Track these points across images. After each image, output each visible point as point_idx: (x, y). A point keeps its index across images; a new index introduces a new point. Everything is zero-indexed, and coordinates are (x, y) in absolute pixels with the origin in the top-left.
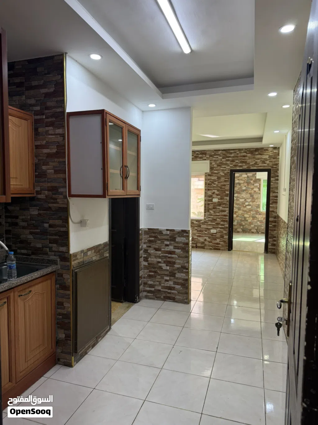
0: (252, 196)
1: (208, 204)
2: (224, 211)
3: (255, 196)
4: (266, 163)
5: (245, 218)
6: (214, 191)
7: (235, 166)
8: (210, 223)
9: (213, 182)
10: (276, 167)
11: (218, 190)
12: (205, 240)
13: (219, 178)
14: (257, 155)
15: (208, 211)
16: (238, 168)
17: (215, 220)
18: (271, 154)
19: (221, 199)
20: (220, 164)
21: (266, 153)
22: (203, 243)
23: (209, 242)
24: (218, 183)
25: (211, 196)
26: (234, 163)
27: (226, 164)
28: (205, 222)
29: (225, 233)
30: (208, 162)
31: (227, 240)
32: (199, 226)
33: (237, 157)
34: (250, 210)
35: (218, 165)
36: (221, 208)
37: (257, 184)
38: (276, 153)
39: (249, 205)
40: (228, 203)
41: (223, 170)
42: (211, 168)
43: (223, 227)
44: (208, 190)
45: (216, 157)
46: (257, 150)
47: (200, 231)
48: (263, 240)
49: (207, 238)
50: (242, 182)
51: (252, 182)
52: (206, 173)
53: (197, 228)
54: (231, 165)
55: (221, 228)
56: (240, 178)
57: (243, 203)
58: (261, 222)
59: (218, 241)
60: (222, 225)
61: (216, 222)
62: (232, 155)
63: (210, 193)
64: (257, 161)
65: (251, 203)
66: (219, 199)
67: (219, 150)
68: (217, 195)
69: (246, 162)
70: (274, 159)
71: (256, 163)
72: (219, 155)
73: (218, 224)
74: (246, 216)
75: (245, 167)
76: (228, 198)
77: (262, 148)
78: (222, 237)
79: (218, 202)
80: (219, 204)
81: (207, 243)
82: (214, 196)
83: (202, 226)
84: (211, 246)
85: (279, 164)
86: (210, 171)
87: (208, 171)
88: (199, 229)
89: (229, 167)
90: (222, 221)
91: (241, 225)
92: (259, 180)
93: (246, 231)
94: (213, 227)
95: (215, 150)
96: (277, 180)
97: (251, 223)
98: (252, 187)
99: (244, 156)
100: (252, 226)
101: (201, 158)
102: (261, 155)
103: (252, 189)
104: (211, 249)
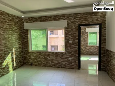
0: (84, 39)
1: (67, 44)
2: (76, 48)
4: (98, 20)
6: (70, 37)
7: (81, 22)
8: (68, 54)
9: (69, 32)
10: (104, 23)
11: (72, 36)
12: (66, 63)
13: (72, 30)
14: (93, 16)
15: (67, 48)
16: (83, 24)
17: (70, 52)
18: (101, 14)
19: (74, 41)
20: (73, 22)
21: (98, 15)
22: (64, 65)
23: (68, 65)
24: (72, 32)
25: (68, 40)
26: (81, 21)
28: (65, 54)
29: (77, 60)
30: (66, 21)
33: (82, 17)
36: (74, 46)
37: (86, 34)
38: (104, 14)
40: (78, 43)
41: (74, 25)
42: (68, 24)
43: (75, 56)
44: (67, 36)
45: (70, 18)
46: (93, 13)
47: (63, 58)
49: (67, 62)
52: (65, 27)
53: (61, 57)
54: (79, 22)
55: (74, 57)
59: (73, 64)
60: (75, 55)
61: (71, 54)
62: (79, 16)
63: (67, 38)
64: (93, 19)
65: (84, 42)
66: (72, 41)
67: (72, 14)
68: (71, 39)
69: (87, 20)
70: (103, 17)
71: (93, 21)
73: (73, 55)
75: (87, 23)
76: (78, 40)
77: (96, 12)
79: (72, 43)
81: (66, 65)
83: (64, 56)
84: (69, 67)
85: (106, 20)
86: (67, 26)
88: (62, 57)
89: (77, 23)
90: (75, 53)
92: (87, 32)
94: (70, 57)
95: (70, 14)
96: (106, 29)
99: (86, 17)
101: (62, 19)
102: (96, 15)
103: (84, 36)
104: (69, 68)
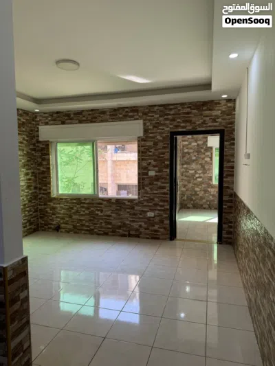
0: (203, 166)
1: (143, 179)
2: (164, 188)
3: (207, 167)
4: (217, 122)
6: (149, 161)
7: (177, 126)
8: (145, 204)
9: (147, 149)
10: (230, 127)
11: (155, 160)
12: (140, 226)
13: (155, 144)
14: (205, 110)
15: (143, 188)
16: (180, 130)
17: (151, 199)
18: (224, 108)
19: (159, 172)
20: (156, 125)
21: (217, 108)
22: (137, 230)
23: (146, 229)
24: (155, 150)
25: (146, 168)
26: (175, 123)
27: (164, 125)
28: (139, 203)
29: (166, 217)
30: (141, 122)
31: (168, 227)
32: (133, 208)
33: (179, 114)
34: (201, 183)
35: (154, 127)
36: (159, 183)
38: (231, 107)
39: (200, 177)
40: (168, 177)
41: (161, 133)
42: (146, 131)
43: (163, 208)
44: (143, 159)
45: (151, 114)
46: (205, 103)
47: (134, 214)
49: (143, 224)
51: (202, 150)
52: (139, 137)
53: (129, 210)
54: (171, 126)
55: (159, 210)
57: (193, 175)
58: (213, 196)
59: (156, 227)
60: (161, 206)
61: (154, 203)
62: (172, 112)
63: (144, 164)
64: (205, 118)
65: (202, 175)
66: (156, 172)
67: (155, 106)
68: (154, 166)
69: (190, 121)
70: (228, 115)
71: (204, 122)
72: (154, 112)
73: (156, 205)
74: (197, 189)
75: (189, 128)
76: (168, 170)
77: (212, 101)
78: (162, 221)
79: (156, 175)
80: (157, 178)
81: (142, 230)
82: (150, 168)
83: (136, 208)
84: (149, 235)
85: (234, 122)
86: (144, 134)
87: (141, 134)
88: (132, 212)
89: (168, 129)
90: (161, 201)
91: (192, 200)
92: (211, 148)
94: (151, 210)
95: (149, 106)
96: (233, 144)
97: (202, 198)
98: (203, 156)
99: (188, 113)
101: (131, 117)
102: (210, 110)
103: (203, 159)
104: (148, 238)
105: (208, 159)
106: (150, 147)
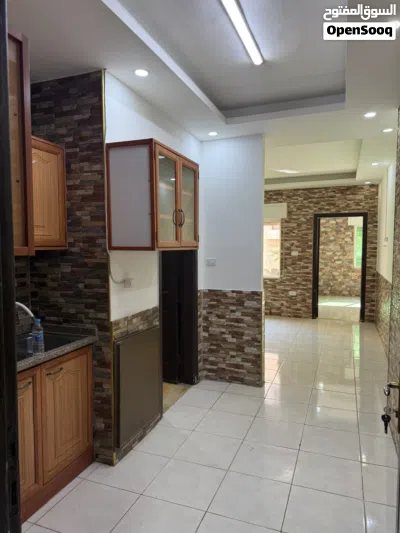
0: (342, 247)
1: (286, 259)
2: (307, 268)
3: (346, 249)
4: (360, 205)
5: (334, 276)
6: (292, 242)
7: (320, 209)
8: (287, 283)
9: (291, 231)
10: (374, 211)
11: (298, 241)
12: (282, 305)
13: (299, 225)
14: (349, 194)
15: (286, 268)
16: (324, 212)
17: (293, 278)
18: (366, 193)
19: (302, 252)
20: (300, 207)
21: (360, 193)
22: (279, 309)
23: (287, 307)
24: (299, 231)
25: (288, 249)
26: (319, 206)
27: (309, 207)
28: (281, 282)
29: (308, 296)
30: (285, 205)
31: (311, 306)
32: (274, 287)
33: (324, 198)
34: (341, 266)
35: (298, 209)
36: (302, 263)
37: (349, 233)
38: (374, 192)
39: (339, 260)
40: (311, 257)
41: (304, 215)
42: (289, 213)
43: (305, 288)
44: (285, 240)
45: (295, 198)
46: (349, 188)
47: (276, 293)
48: (357, 304)
49: (284, 302)
50: (329, 230)
51: (342, 229)
52: (282, 219)
53: (271, 289)
54: (315, 209)
55: (302, 289)
56: (327, 225)
57: (331, 257)
58: (355, 281)
59: (299, 306)
60: (304, 285)
61: (296, 282)
62: (316, 196)
63: (287, 244)
64: (349, 202)
65: (341, 257)
66: (299, 252)
67: (299, 190)
68: (297, 247)
69: (334, 205)
70: (371, 199)
71: (348, 206)
72: (299, 195)
73: (298, 284)
74: (335, 273)
75: (333, 211)
76: (311, 251)
77: (355, 186)
78: (304, 300)
79: (299, 256)
80: (300, 259)
81: (283, 308)
82: (293, 248)
83: (278, 287)
84: (290, 313)
85: (377, 206)
86: (288, 216)
87: (285, 216)
88: (274, 291)
89: (311, 211)
90: (304, 280)
91: (328, 285)
92: (352, 227)
93: (335, 294)
94: (293, 289)
95: (294, 190)
96: (376, 227)
97: (341, 283)
98: (343, 236)
99: (332, 197)
100: (344, 286)
101: (275, 200)
102: (354, 194)
103: (343, 239)
104: (289, 316)
105: (348, 239)
106: (294, 228)
